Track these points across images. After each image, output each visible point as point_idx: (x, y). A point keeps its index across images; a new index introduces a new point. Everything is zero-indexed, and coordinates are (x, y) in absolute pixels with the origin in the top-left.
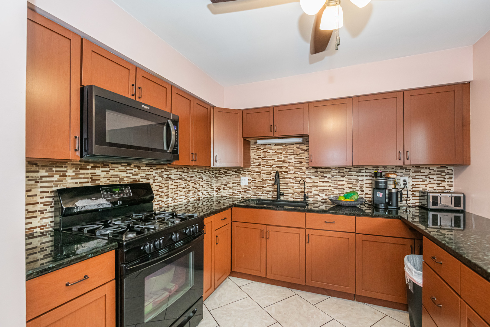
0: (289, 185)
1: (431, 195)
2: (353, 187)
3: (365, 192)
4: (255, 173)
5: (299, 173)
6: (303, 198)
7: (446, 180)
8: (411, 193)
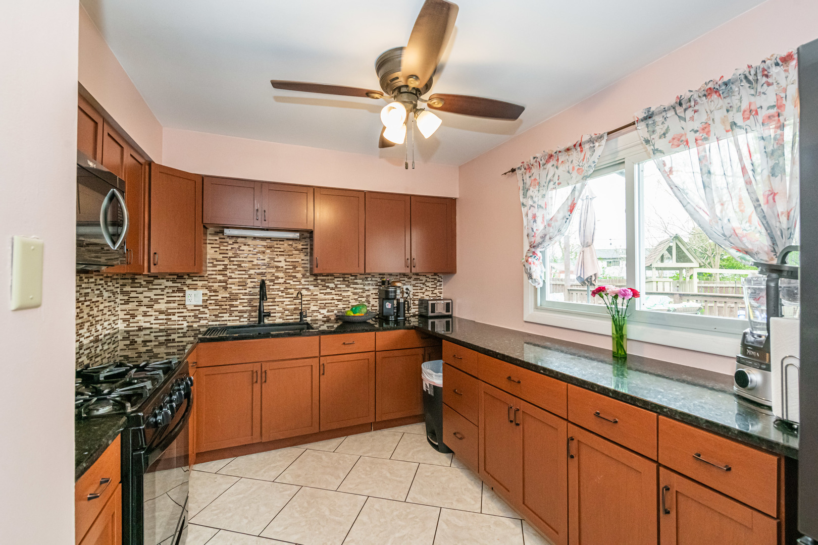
0: (276, 300)
1: (430, 302)
2: (360, 299)
3: (372, 303)
4: (216, 282)
5: (291, 282)
6: (299, 317)
7: (438, 288)
8: (412, 302)
